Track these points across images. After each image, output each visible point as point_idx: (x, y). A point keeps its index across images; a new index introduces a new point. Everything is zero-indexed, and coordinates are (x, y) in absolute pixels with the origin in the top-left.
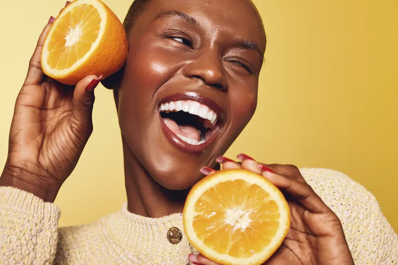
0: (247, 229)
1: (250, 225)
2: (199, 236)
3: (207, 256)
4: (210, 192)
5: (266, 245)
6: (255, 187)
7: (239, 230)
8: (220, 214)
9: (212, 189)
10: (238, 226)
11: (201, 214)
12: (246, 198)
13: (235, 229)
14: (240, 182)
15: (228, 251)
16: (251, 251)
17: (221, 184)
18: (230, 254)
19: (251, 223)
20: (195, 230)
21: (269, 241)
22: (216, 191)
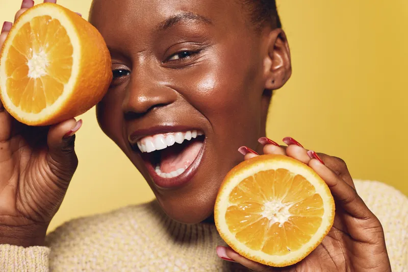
0: (286, 223)
1: (289, 220)
2: (231, 228)
3: (238, 251)
4: (248, 181)
5: (304, 243)
6: (299, 178)
7: (276, 225)
8: (257, 206)
9: (250, 178)
10: (276, 220)
11: (236, 204)
12: (287, 190)
13: (271, 224)
14: (283, 172)
15: (262, 247)
16: (288, 248)
17: (261, 172)
18: (263, 250)
19: (291, 217)
20: (227, 223)
21: (309, 238)
22: (255, 181)
